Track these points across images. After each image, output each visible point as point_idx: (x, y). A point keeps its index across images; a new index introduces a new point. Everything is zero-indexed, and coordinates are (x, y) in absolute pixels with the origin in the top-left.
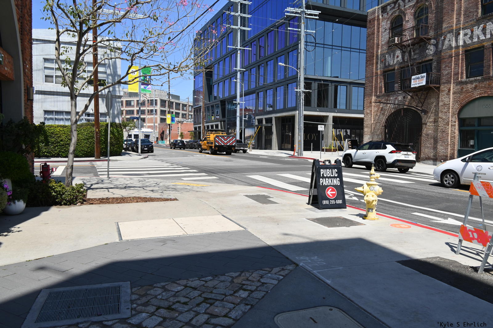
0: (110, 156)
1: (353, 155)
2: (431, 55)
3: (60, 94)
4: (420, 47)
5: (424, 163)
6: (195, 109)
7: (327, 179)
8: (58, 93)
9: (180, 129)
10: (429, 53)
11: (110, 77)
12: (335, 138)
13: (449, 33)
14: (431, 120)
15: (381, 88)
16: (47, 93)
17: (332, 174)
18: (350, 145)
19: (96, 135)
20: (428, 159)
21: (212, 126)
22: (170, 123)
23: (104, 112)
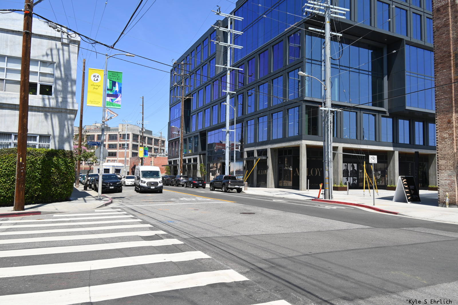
6: (170, 143)
9: (153, 163)
11: (60, 82)
18: (405, 184)
21: (190, 160)
22: (142, 157)
23: (46, 133)
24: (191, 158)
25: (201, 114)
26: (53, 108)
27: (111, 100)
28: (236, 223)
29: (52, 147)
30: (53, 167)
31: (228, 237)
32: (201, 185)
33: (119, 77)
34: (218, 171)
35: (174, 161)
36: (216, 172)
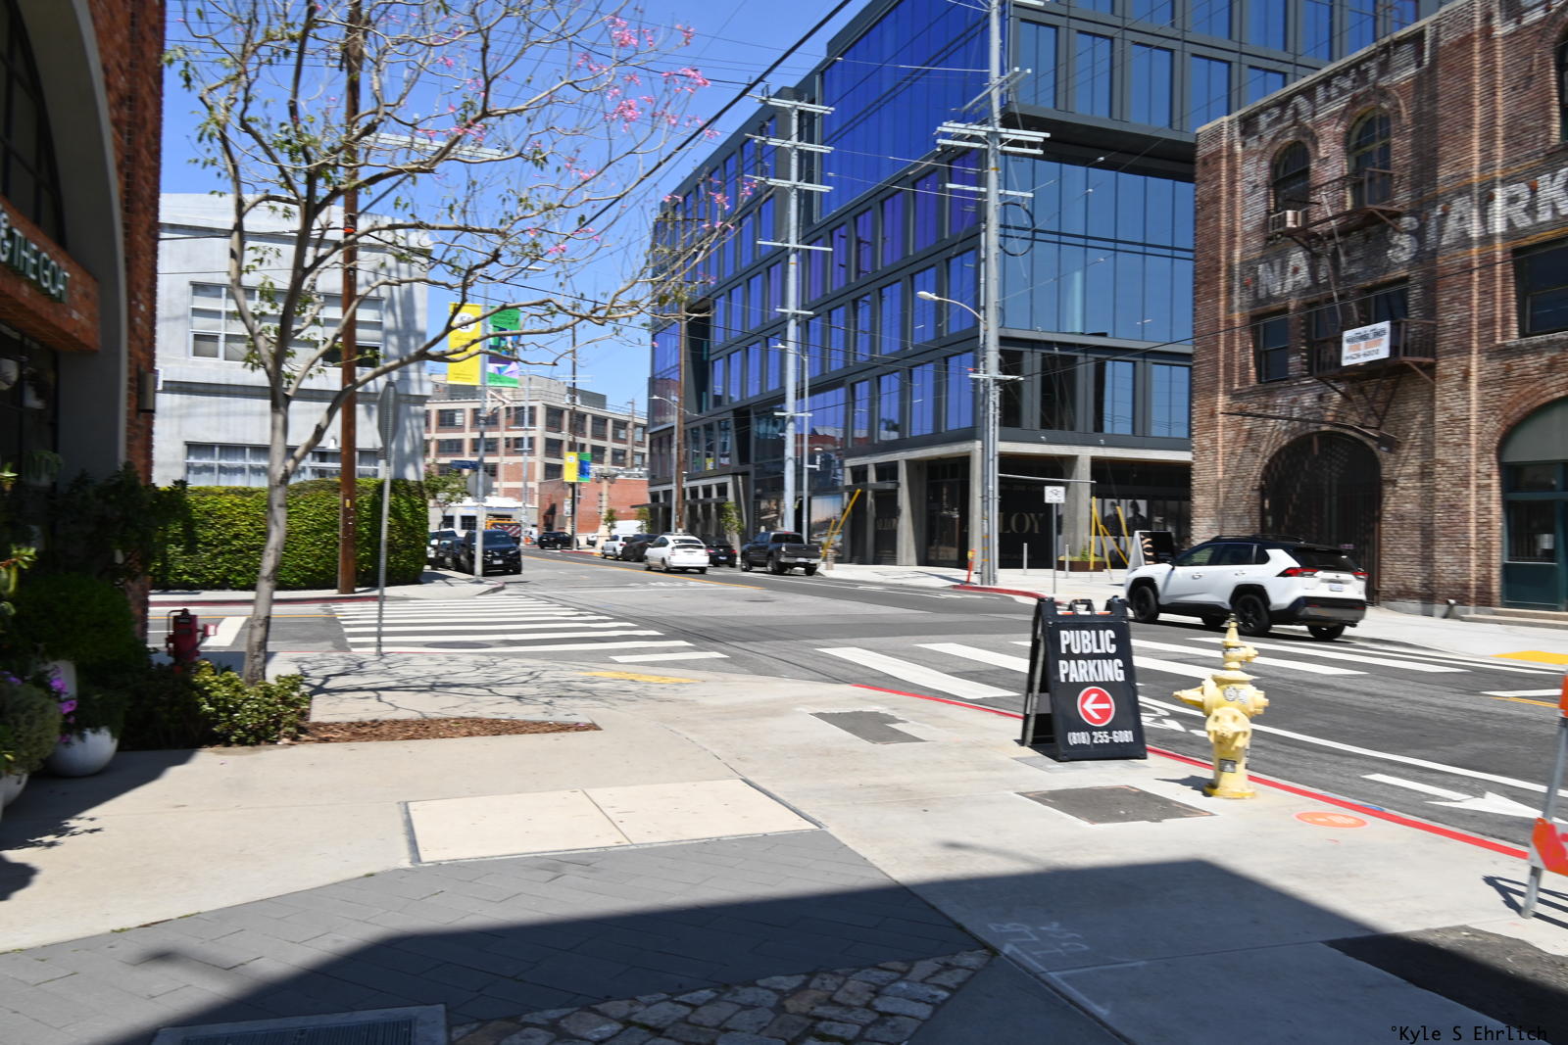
0: (389, 584)
1: (1160, 582)
2: (1402, 264)
3: (238, 390)
4: (1366, 242)
5: (1393, 609)
6: (654, 436)
7: (1080, 662)
8: (232, 390)
9: (605, 498)
10: (1397, 258)
11: (394, 339)
12: (1100, 526)
13: (1460, 194)
14: (1410, 470)
15: (1244, 367)
17: (1099, 647)
18: (1147, 550)
19: (345, 518)
20: (1405, 594)
21: (707, 491)
22: (575, 480)
23: (370, 447)
24: (711, 485)
25: (736, 358)
27: (497, 370)
32: (725, 558)
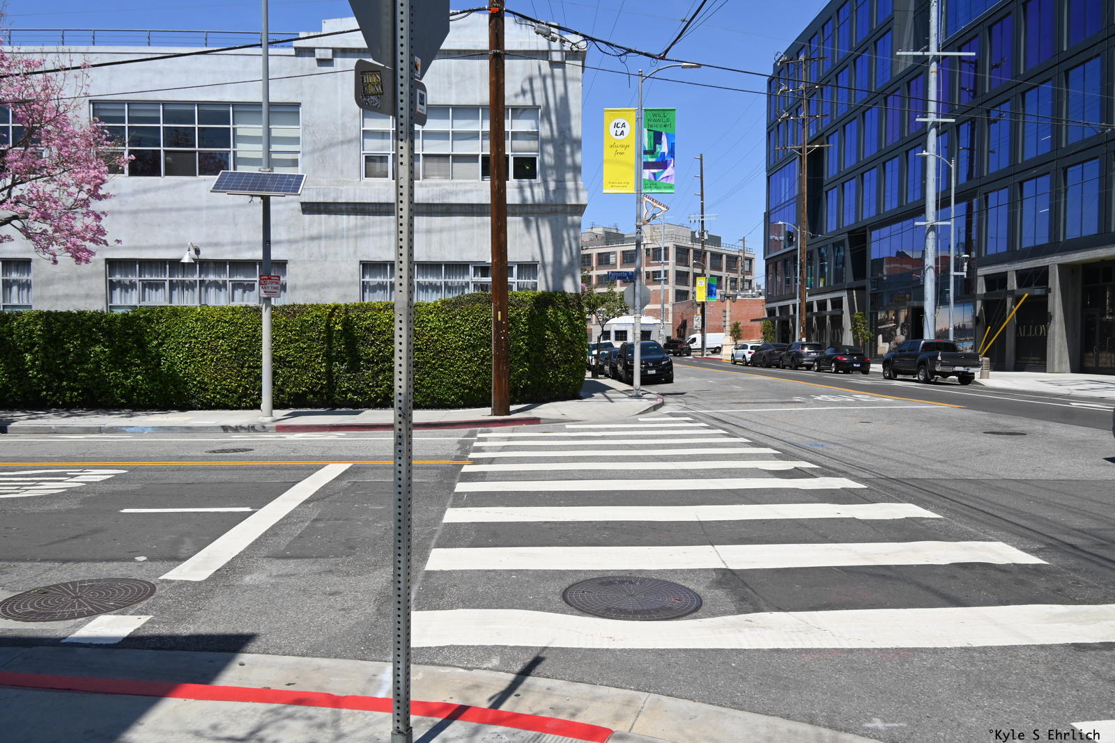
9: (728, 314)
11: (549, 149)
16: (371, 208)
19: (497, 332)
21: (822, 305)
22: (704, 300)
23: (530, 260)
24: (826, 300)
25: (851, 187)
26: (539, 205)
27: (652, 176)
28: (981, 454)
29: (541, 288)
30: (548, 329)
31: (970, 481)
32: (858, 365)
33: (668, 120)
34: (902, 330)
35: (781, 308)
36: (895, 332)
